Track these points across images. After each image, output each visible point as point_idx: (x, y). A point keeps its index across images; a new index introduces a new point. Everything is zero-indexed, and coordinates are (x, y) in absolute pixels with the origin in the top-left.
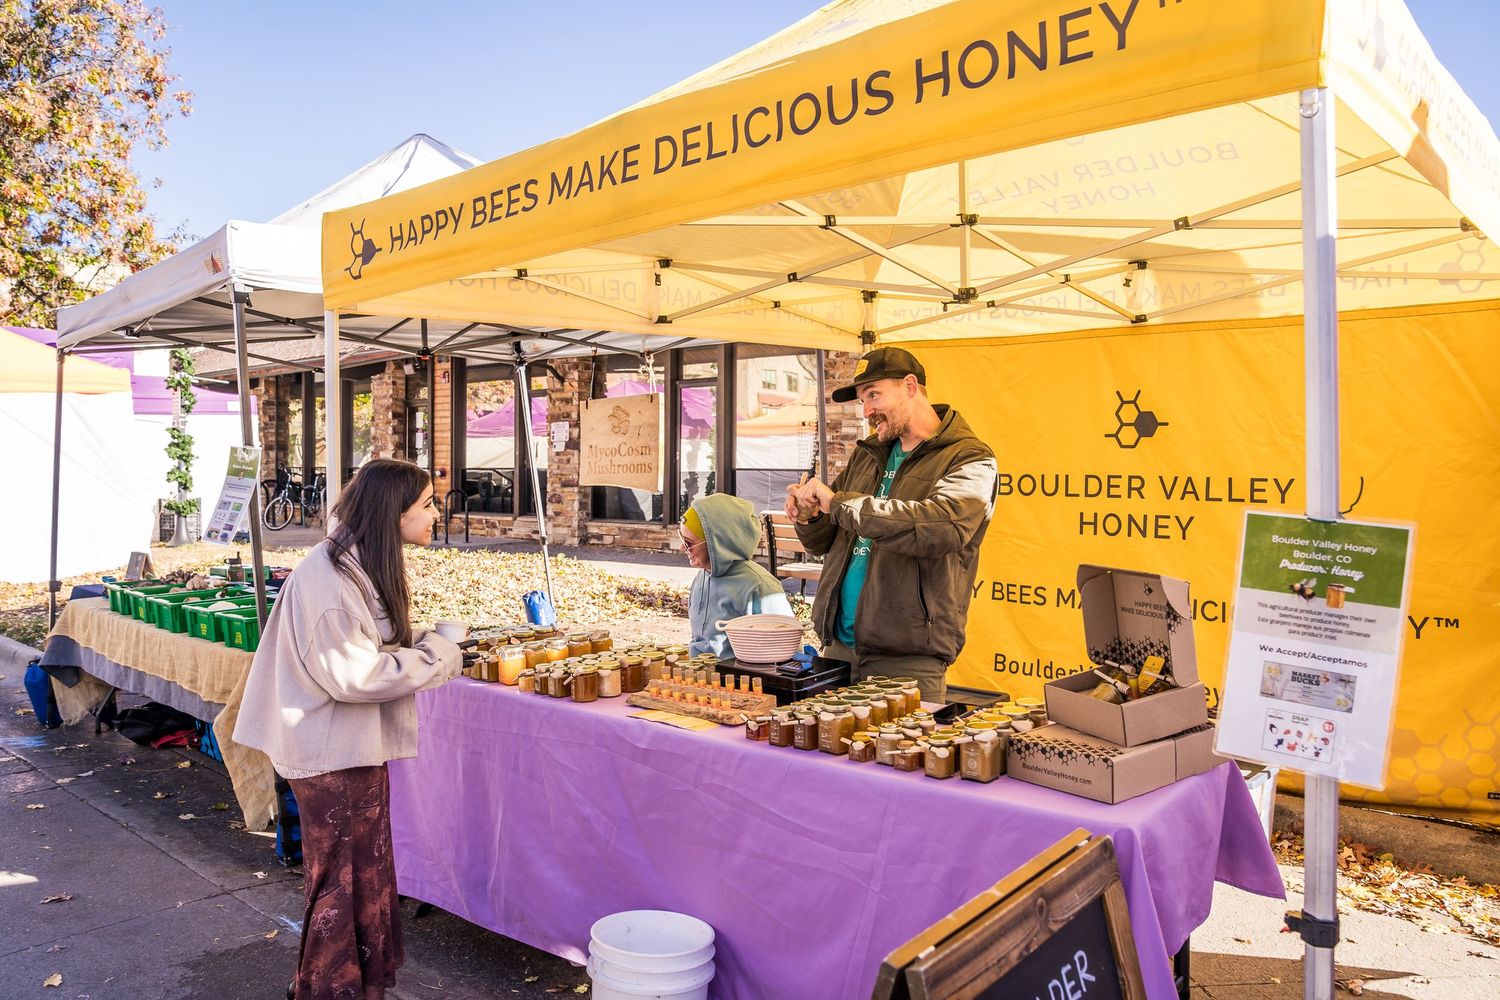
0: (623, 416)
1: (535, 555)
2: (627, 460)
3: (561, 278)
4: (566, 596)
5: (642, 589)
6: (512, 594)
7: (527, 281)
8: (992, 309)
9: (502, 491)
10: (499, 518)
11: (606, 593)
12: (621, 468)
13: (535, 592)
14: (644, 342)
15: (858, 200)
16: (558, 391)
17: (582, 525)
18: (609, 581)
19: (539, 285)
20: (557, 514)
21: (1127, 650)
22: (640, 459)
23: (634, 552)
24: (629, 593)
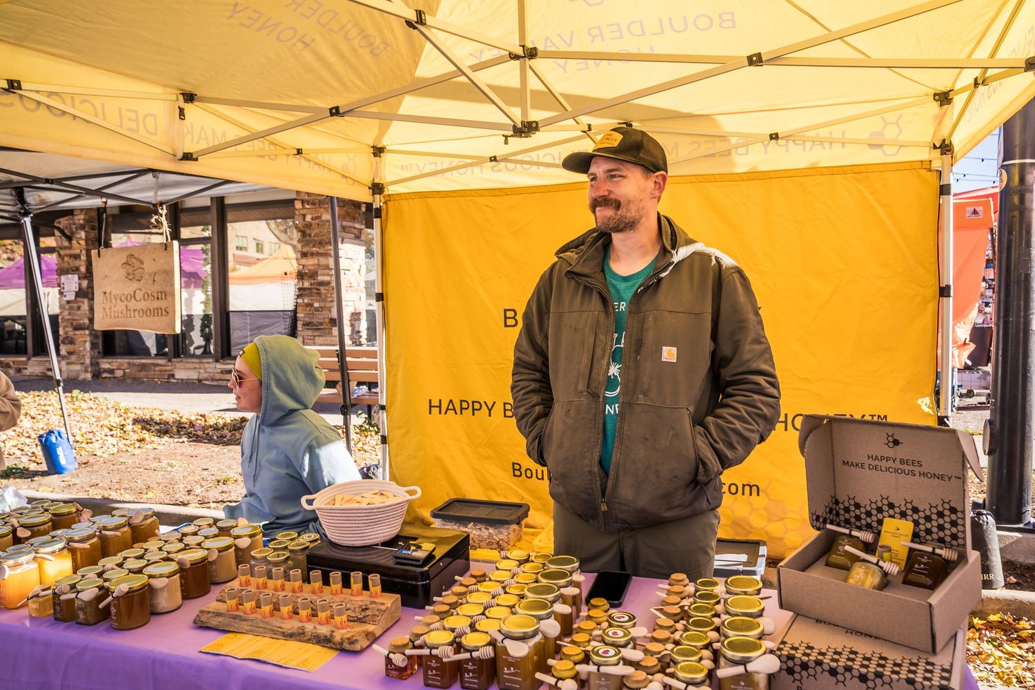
0: (137, 264)
1: (50, 392)
2: (142, 305)
3: (68, 99)
4: (84, 430)
5: (157, 418)
6: (27, 432)
7: (21, 96)
8: (493, 163)
9: (15, 335)
10: (14, 359)
11: (123, 425)
12: (136, 313)
13: (51, 432)
14: (156, 193)
15: (386, 48)
16: (66, 248)
17: (94, 362)
18: (126, 413)
19: (39, 103)
20: (70, 353)
21: (847, 510)
22: (156, 304)
23: (143, 382)
24: (145, 424)
